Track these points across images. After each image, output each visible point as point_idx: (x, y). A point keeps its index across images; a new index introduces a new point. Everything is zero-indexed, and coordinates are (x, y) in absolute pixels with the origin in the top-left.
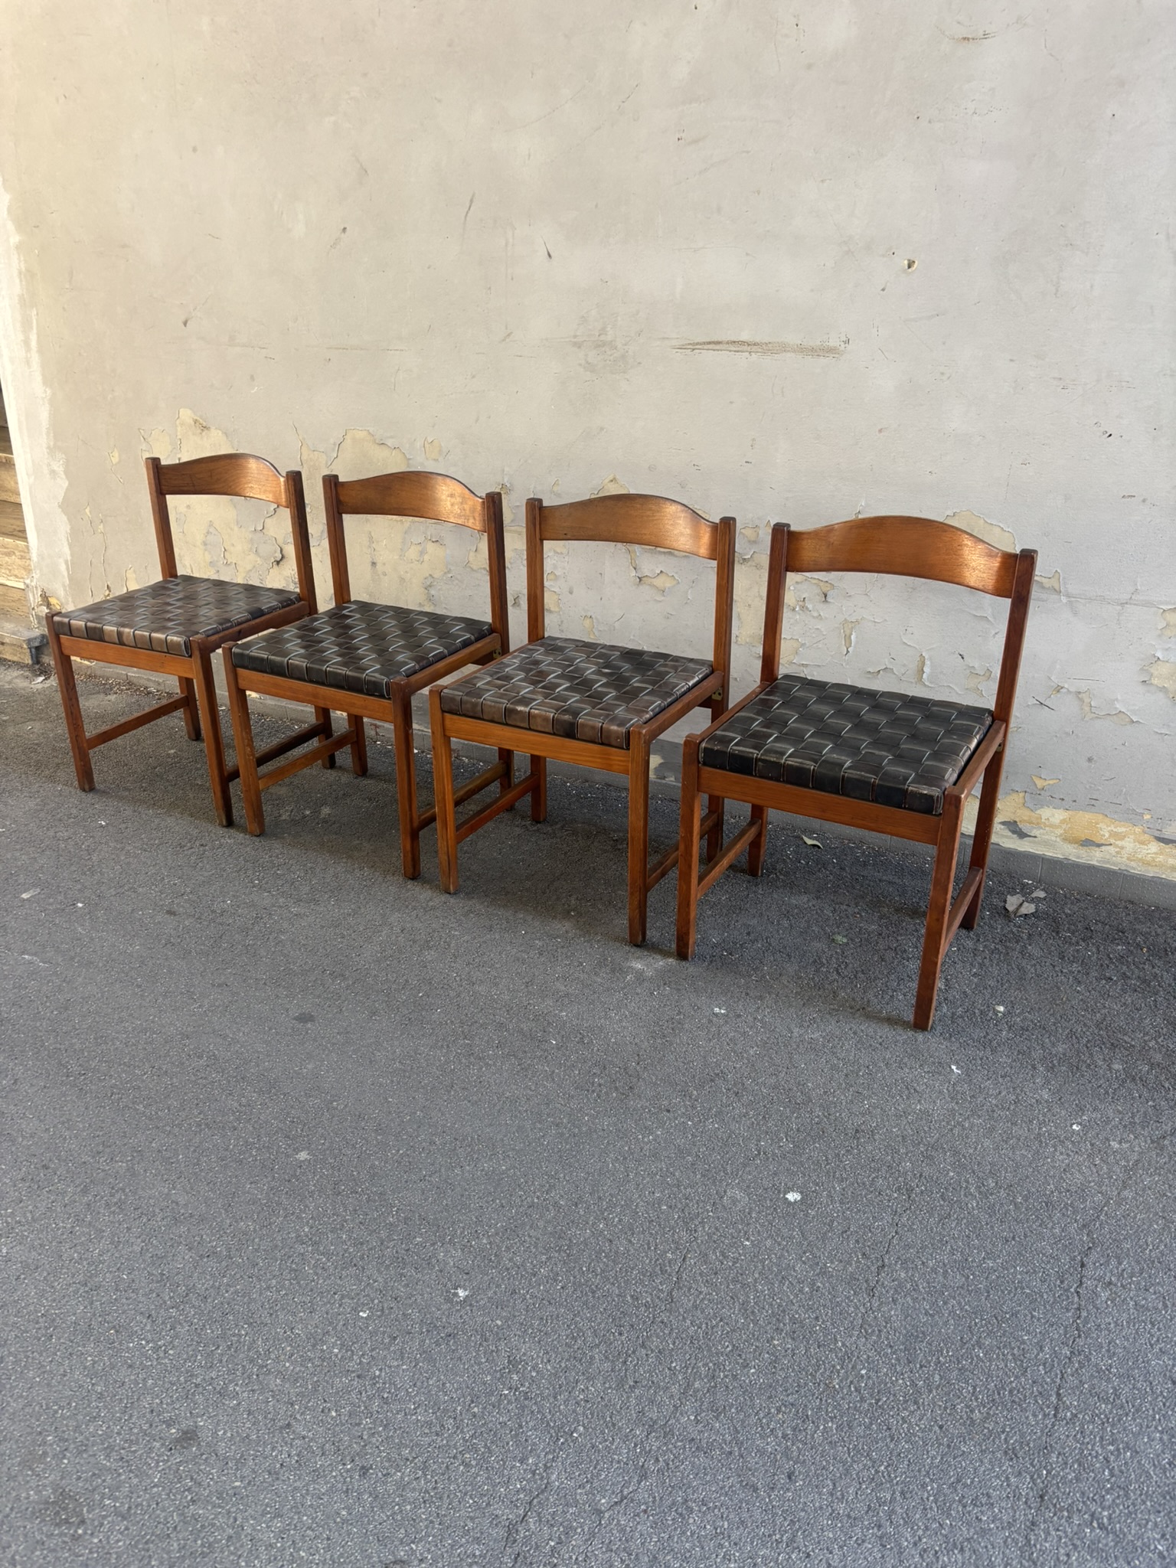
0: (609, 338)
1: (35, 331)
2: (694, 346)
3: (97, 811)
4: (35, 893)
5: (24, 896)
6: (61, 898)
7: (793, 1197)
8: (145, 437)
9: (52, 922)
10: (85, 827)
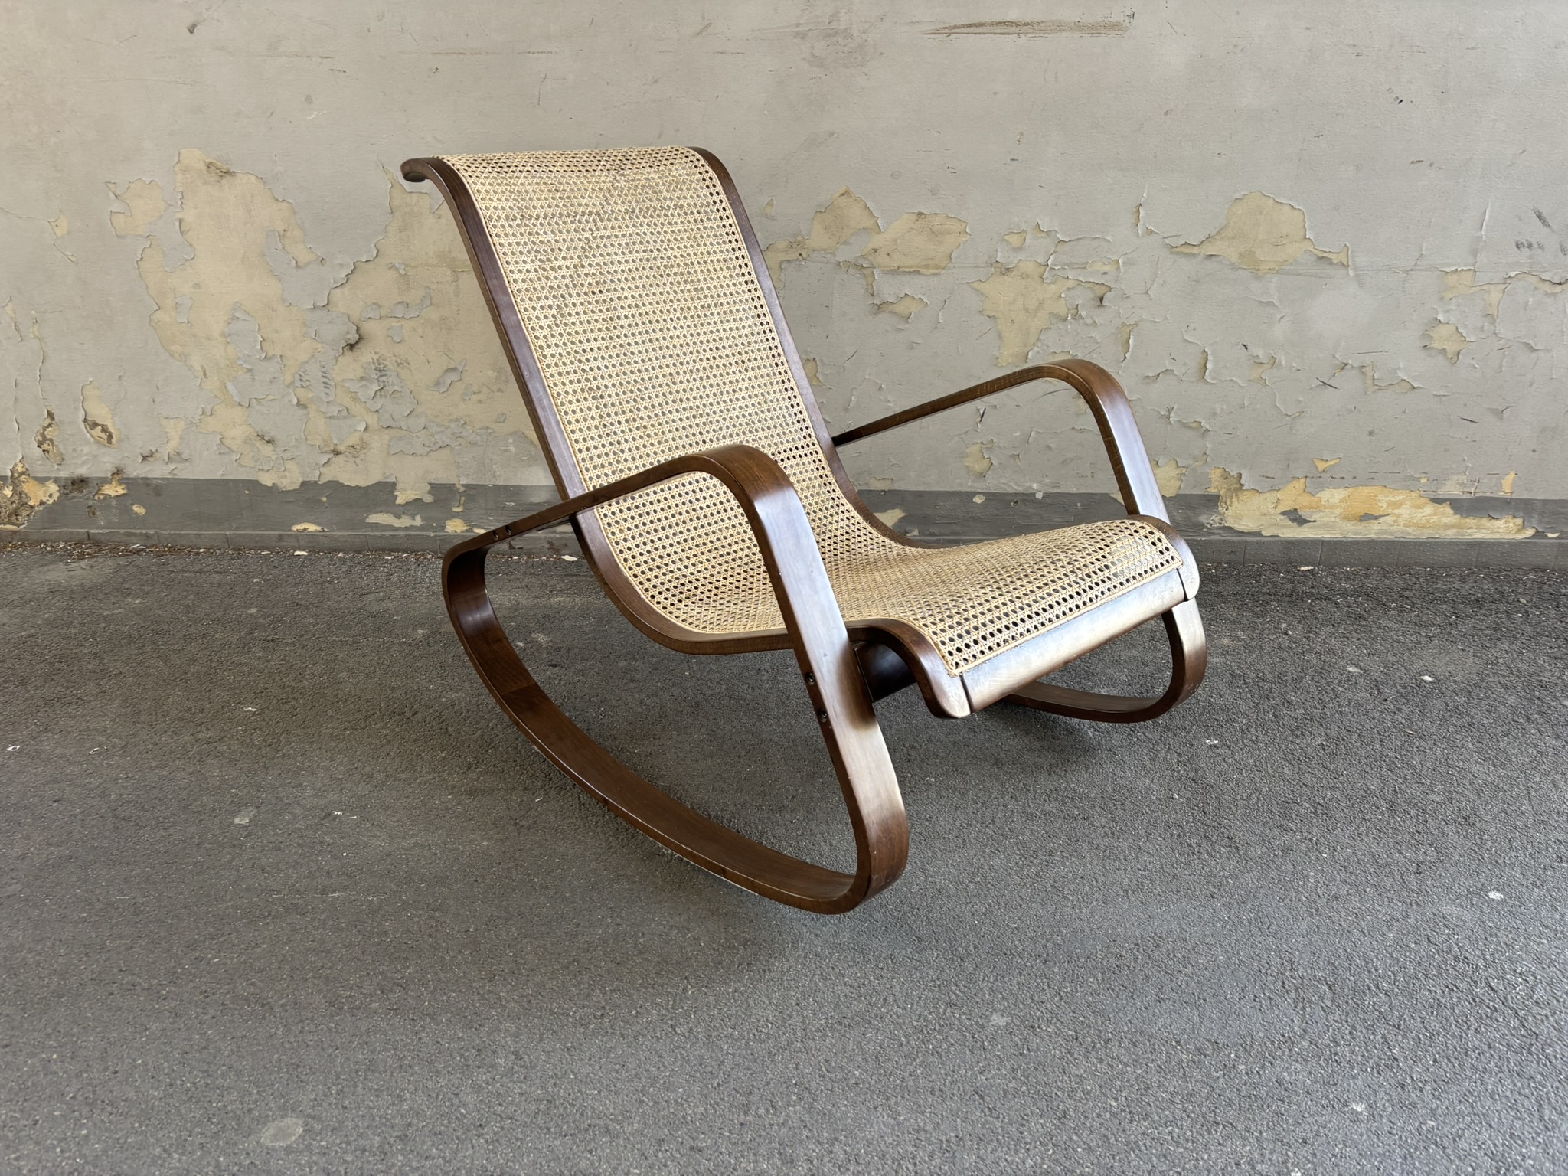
0: (843, 26)
2: (951, 30)
3: (226, 698)
4: (252, 814)
5: (237, 821)
6: (298, 811)
7: (1495, 895)
8: (118, 193)
9: (322, 843)
10: (230, 720)
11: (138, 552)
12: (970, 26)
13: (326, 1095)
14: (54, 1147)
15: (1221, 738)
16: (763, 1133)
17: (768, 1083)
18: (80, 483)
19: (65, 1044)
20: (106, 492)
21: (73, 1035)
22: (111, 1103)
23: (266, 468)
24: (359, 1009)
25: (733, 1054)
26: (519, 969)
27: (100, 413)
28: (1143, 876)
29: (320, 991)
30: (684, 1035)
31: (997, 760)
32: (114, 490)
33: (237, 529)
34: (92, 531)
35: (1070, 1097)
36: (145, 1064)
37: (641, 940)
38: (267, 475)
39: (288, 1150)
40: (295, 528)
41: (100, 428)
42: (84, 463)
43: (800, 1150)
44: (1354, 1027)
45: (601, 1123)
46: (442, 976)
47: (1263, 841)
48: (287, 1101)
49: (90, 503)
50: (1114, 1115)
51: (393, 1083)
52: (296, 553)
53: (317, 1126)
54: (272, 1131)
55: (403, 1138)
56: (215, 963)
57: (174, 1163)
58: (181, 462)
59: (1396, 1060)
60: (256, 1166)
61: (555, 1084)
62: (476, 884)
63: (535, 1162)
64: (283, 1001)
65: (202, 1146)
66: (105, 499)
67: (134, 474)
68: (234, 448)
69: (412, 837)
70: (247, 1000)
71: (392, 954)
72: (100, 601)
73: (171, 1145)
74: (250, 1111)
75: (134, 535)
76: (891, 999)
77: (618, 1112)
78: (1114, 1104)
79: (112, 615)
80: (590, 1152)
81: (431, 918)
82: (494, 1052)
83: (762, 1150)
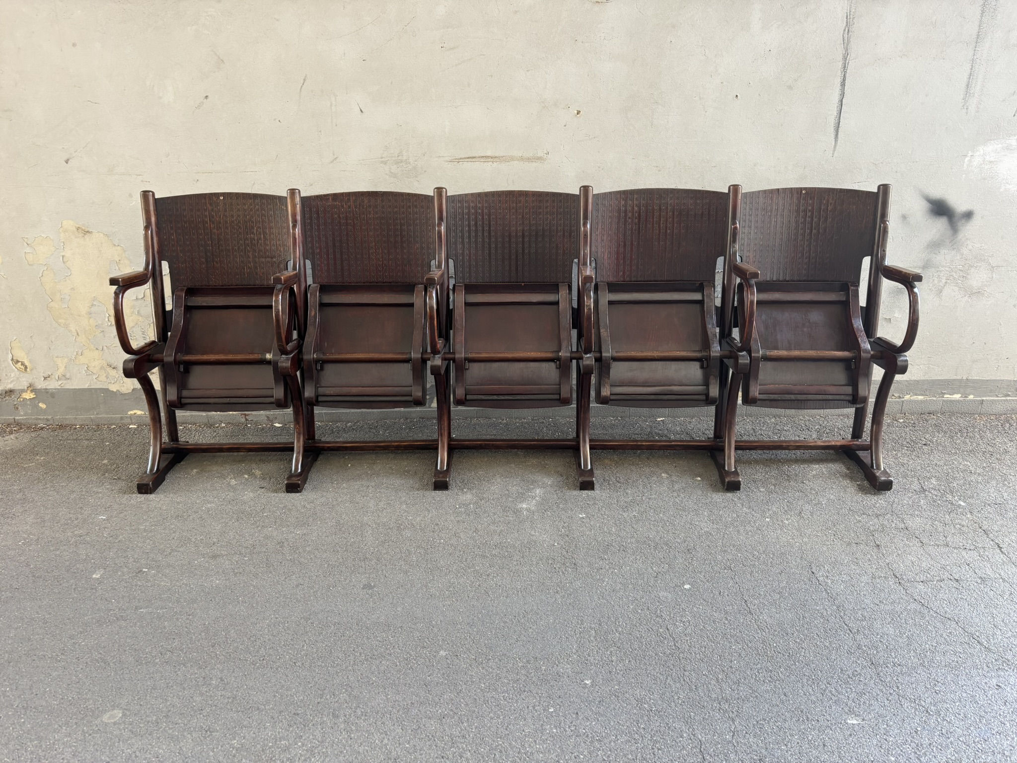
0: (405, 158)
2: (459, 160)
3: (90, 512)
4: (102, 572)
5: (94, 576)
6: (125, 570)
7: (687, 587)
8: (28, 243)
9: (136, 585)
10: (92, 524)
11: (42, 428)
12: (468, 158)
13: (133, 700)
14: (9, 727)
15: (587, 513)
16: (327, 706)
17: (333, 685)
18: (11, 392)
19: (13, 683)
20: (24, 397)
21: (16, 680)
22: (35, 708)
23: (113, 382)
24: (149, 662)
25: (320, 674)
26: (227, 641)
27: (21, 355)
28: (528, 584)
29: (132, 655)
30: (299, 666)
31: (476, 529)
32: (29, 395)
33: (97, 414)
34: (17, 418)
35: (465, 684)
36: (50, 690)
37: (286, 625)
38: (114, 385)
39: (115, 723)
40: (129, 413)
41: (20, 363)
42: (12, 382)
43: (342, 712)
44: (599, 649)
45: (256, 705)
46: (190, 646)
47: (590, 565)
48: (115, 703)
49: (15, 403)
50: (482, 690)
51: (164, 694)
52: (131, 426)
53: (128, 713)
54: (108, 716)
55: (167, 716)
56: (83, 645)
57: (64, 731)
58: (65, 380)
59: (612, 661)
60: (100, 730)
61: (237, 691)
62: (211, 602)
63: (224, 723)
64: (115, 660)
65: (76, 723)
66: (23, 400)
67: (39, 387)
68: (95, 372)
69: (181, 580)
70: (97, 661)
71: (168, 637)
72: (22, 459)
73: (62, 724)
74: (98, 708)
75: (40, 419)
76: (396, 647)
77: (264, 700)
78: (483, 686)
79: (29, 467)
80: (249, 718)
81: (188, 619)
82: (211, 678)
83: (325, 713)
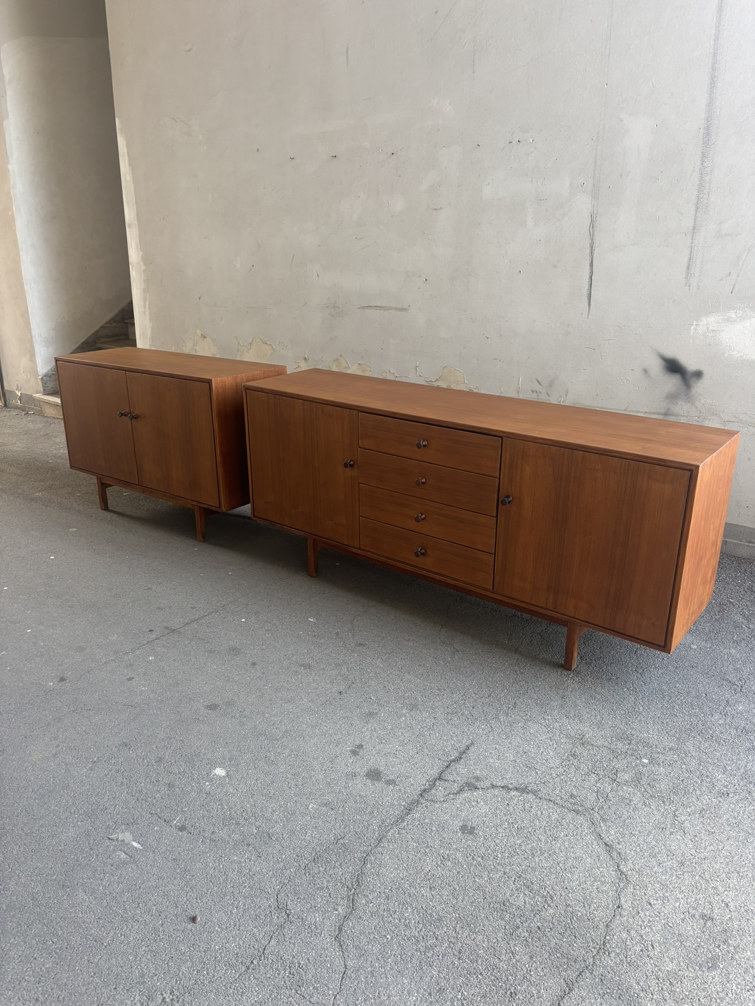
0: (337, 305)
1: (148, 301)
2: (364, 308)
12: (368, 307)
39: (71, 531)
43: (136, 552)
53: (78, 530)
55: (87, 535)
60: (66, 532)
74: (73, 527)
83: (131, 550)
